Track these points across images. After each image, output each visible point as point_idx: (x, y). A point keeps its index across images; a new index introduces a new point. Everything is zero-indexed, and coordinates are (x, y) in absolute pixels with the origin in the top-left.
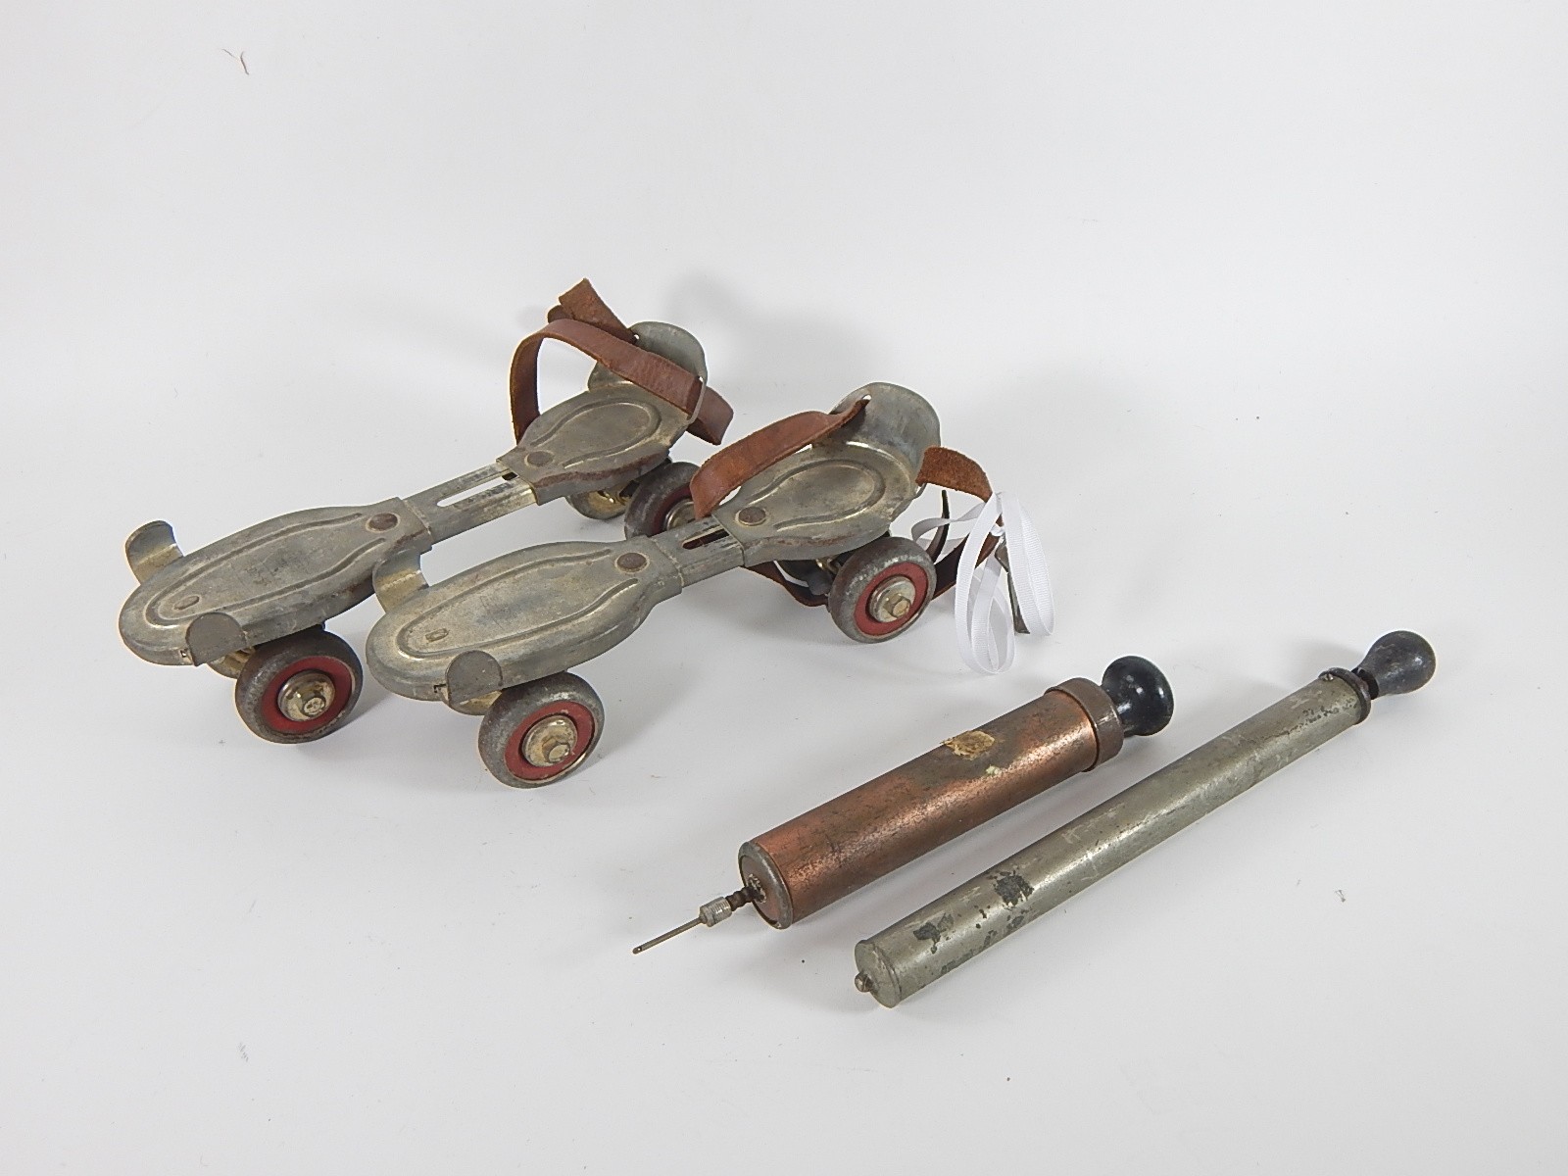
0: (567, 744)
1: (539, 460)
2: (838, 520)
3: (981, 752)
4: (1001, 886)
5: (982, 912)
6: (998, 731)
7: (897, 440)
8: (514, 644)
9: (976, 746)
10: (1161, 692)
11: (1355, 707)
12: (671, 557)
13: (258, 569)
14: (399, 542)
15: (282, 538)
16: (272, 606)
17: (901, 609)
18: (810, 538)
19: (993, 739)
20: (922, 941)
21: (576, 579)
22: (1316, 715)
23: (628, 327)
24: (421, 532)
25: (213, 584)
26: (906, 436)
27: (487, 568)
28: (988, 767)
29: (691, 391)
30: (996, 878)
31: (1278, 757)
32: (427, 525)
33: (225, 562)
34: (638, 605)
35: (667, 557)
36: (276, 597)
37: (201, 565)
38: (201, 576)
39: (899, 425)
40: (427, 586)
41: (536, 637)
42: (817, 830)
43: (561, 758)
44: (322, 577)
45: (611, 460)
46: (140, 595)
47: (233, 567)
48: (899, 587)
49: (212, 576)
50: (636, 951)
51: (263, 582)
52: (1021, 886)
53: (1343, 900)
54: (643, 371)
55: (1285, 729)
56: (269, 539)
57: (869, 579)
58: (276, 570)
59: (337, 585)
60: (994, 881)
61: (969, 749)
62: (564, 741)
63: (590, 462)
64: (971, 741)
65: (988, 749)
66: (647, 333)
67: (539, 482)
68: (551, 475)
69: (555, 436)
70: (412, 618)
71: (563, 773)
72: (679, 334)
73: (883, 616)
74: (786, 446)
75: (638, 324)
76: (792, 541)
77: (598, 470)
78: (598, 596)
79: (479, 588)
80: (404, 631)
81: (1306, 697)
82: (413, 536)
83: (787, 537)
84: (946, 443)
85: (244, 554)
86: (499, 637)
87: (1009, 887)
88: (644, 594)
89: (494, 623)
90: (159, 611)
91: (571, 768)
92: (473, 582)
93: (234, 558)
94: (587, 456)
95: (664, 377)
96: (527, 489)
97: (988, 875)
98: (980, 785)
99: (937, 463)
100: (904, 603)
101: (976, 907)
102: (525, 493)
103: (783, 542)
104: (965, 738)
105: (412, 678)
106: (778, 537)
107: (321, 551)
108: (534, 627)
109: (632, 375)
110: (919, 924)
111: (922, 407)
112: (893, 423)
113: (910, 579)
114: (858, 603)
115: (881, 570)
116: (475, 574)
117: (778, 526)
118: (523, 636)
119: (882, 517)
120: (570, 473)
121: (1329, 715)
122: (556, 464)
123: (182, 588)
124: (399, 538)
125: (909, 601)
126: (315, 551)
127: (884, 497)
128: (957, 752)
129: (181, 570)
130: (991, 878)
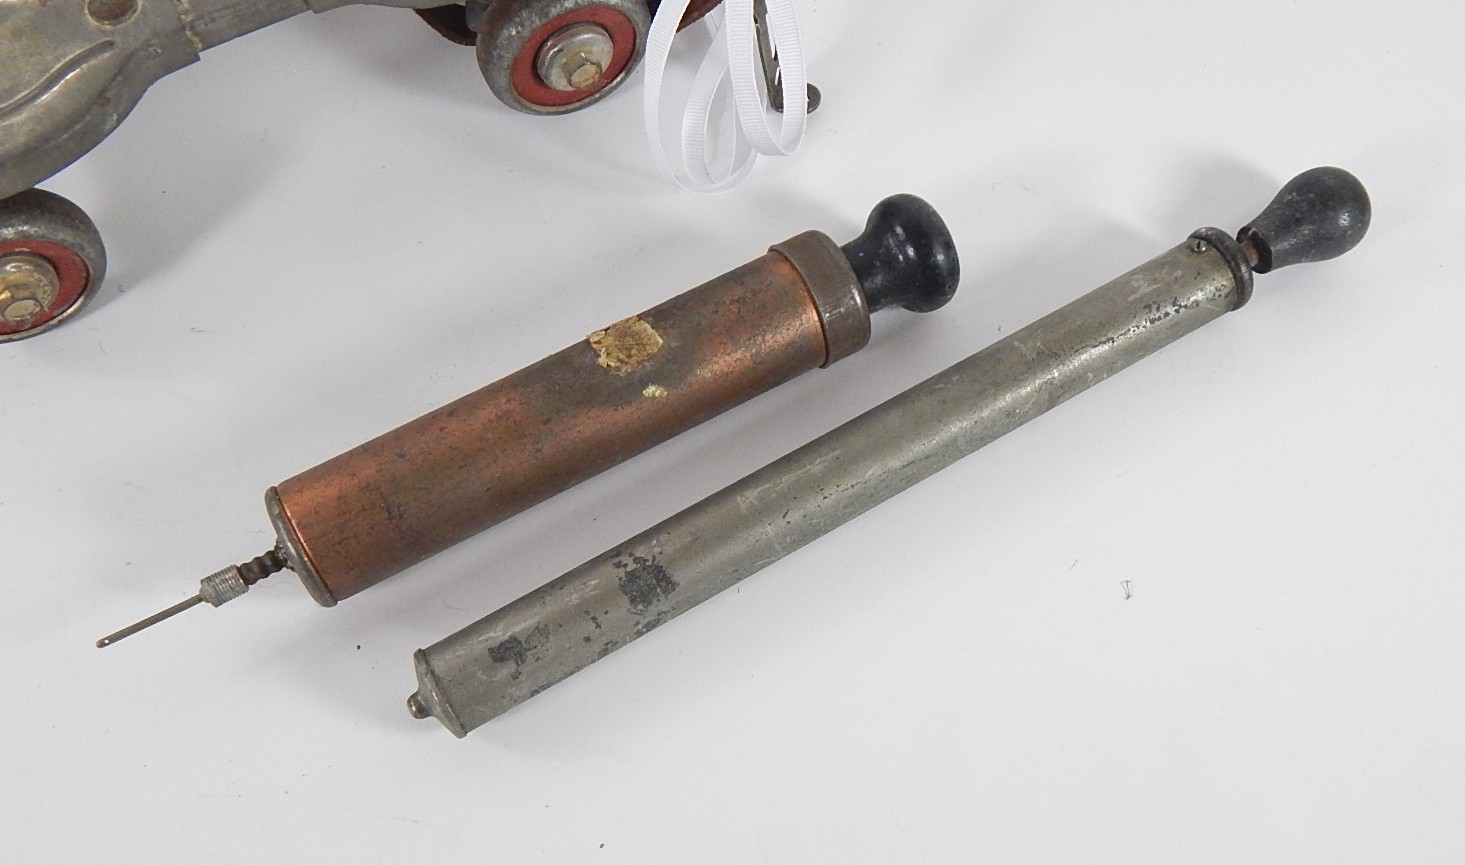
0: (33, 297)
3: (639, 363)
4: (630, 581)
5: (594, 619)
6: (672, 327)
9: (634, 352)
10: (940, 257)
11: (1226, 297)
17: (585, 76)
19: (661, 341)
20: (498, 664)
22: (1161, 313)
28: (645, 386)
30: (626, 565)
31: (1090, 375)
34: (109, 94)
42: (368, 485)
43: (30, 314)
48: (584, 43)
50: (102, 644)
52: (658, 581)
53: (1128, 597)
55: (1110, 335)
57: (526, 33)
60: (621, 572)
61: (622, 356)
62: (26, 293)
64: (629, 341)
65: (651, 357)
71: (55, 321)
73: (558, 81)
78: (48, 71)
81: (1155, 281)
87: (642, 583)
88: (121, 70)
91: (65, 314)
97: (616, 560)
98: (632, 413)
100: (591, 69)
101: (587, 612)
104: (622, 332)
110: (498, 634)
113: (605, 28)
114: (514, 68)
115: (544, 20)
121: (1182, 310)
125: (599, 66)
128: (603, 360)
130: (618, 565)
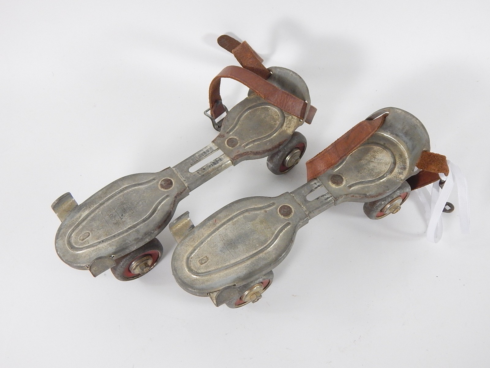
1: (232, 143)
2: (377, 183)
7: (400, 134)
8: (240, 266)
12: (303, 206)
13: (114, 216)
14: (176, 197)
15: (121, 194)
16: (124, 240)
18: (366, 195)
21: (262, 222)
23: (267, 68)
24: (185, 190)
25: (95, 224)
26: (406, 134)
27: (219, 215)
29: (302, 109)
32: (186, 185)
33: (98, 210)
34: (293, 239)
35: (301, 206)
36: (125, 234)
37: (87, 212)
38: (89, 218)
39: (403, 129)
40: (193, 227)
41: (249, 262)
44: (144, 221)
45: (266, 143)
46: (62, 231)
47: (102, 213)
48: (397, 202)
49: (93, 219)
51: (117, 224)
54: (280, 100)
56: (115, 195)
58: (122, 215)
59: (152, 226)
63: (255, 145)
66: (277, 72)
67: (235, 158)
68: (239, 153)
69: (237, 127)
70: (191, 249)
72: (294, 75)
74: (353, 146)
75: (273, 67)
76: (357, 195)
77: (260, 150)
79: (218, 229)
80: (188, 258)
82: (181, 193)
83: (355, 194)
84: (433, 150)
85: (105, 205)
86: (233, 261)
88: (294, 232)
89: (228, 252)
90: (72, 241)
92: (214, 224)
93: (102, 207)
94: (254, 141)
95: (290, 103)
96: (228, 161)
99: (430, 161)
102: (228, 162)
103: (353, 196)
105: (197, 289)
106: (351, 194)
107: (141, 203)
108: (248, 255)
109: (275, 103)
111: (418, 125)
112: (400, 126)
113: (401, 197)
116: (214, 219)
117: (350, 187)
118: (243, 261)
119: (398, 181)
120: (248, 152)
122: (240, 145)
123: (80, 227)
124: (175, 195)
126: (138, 203)
127: (397, 167)
129: (78, 215)
